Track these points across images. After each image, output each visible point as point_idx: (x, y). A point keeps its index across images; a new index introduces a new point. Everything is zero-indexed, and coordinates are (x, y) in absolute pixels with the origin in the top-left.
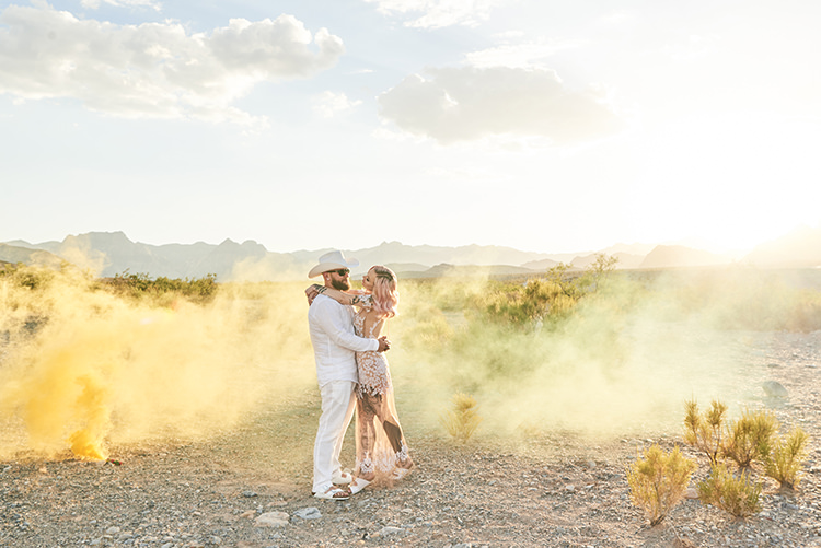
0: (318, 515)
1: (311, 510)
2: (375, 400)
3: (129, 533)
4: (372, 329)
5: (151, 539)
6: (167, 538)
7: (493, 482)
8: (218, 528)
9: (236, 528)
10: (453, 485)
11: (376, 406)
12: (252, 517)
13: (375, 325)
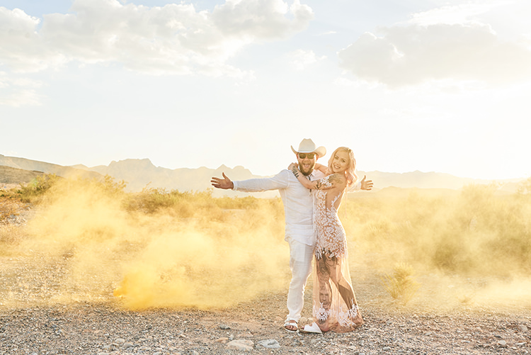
0: (278, 345)
1: (272, 341)
2: (331, 263)
3: (131, 344)
4: (333, 202)
5: (147, 348)
6: (158, 349)
7: (429, 333)
8: (197, 347)
9: (212, 348)
10: (393, 333)
11: (331, 268)
12: (224, 342)
13: (336, 199)
